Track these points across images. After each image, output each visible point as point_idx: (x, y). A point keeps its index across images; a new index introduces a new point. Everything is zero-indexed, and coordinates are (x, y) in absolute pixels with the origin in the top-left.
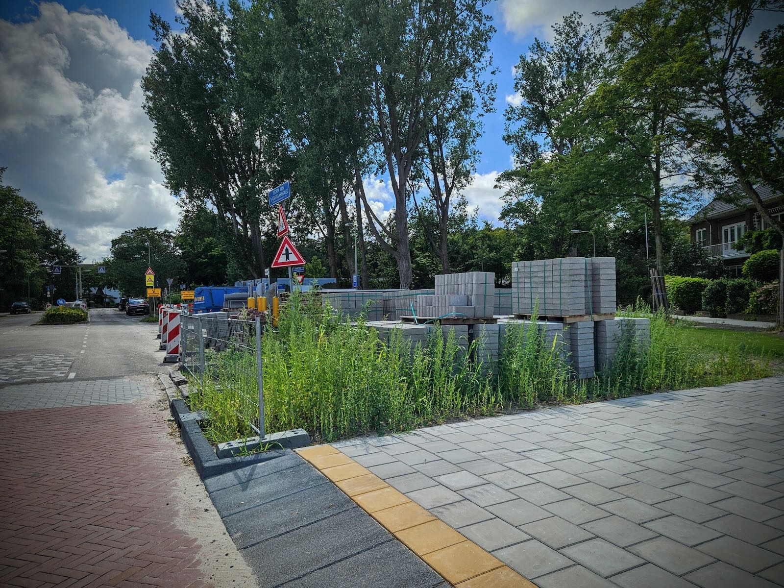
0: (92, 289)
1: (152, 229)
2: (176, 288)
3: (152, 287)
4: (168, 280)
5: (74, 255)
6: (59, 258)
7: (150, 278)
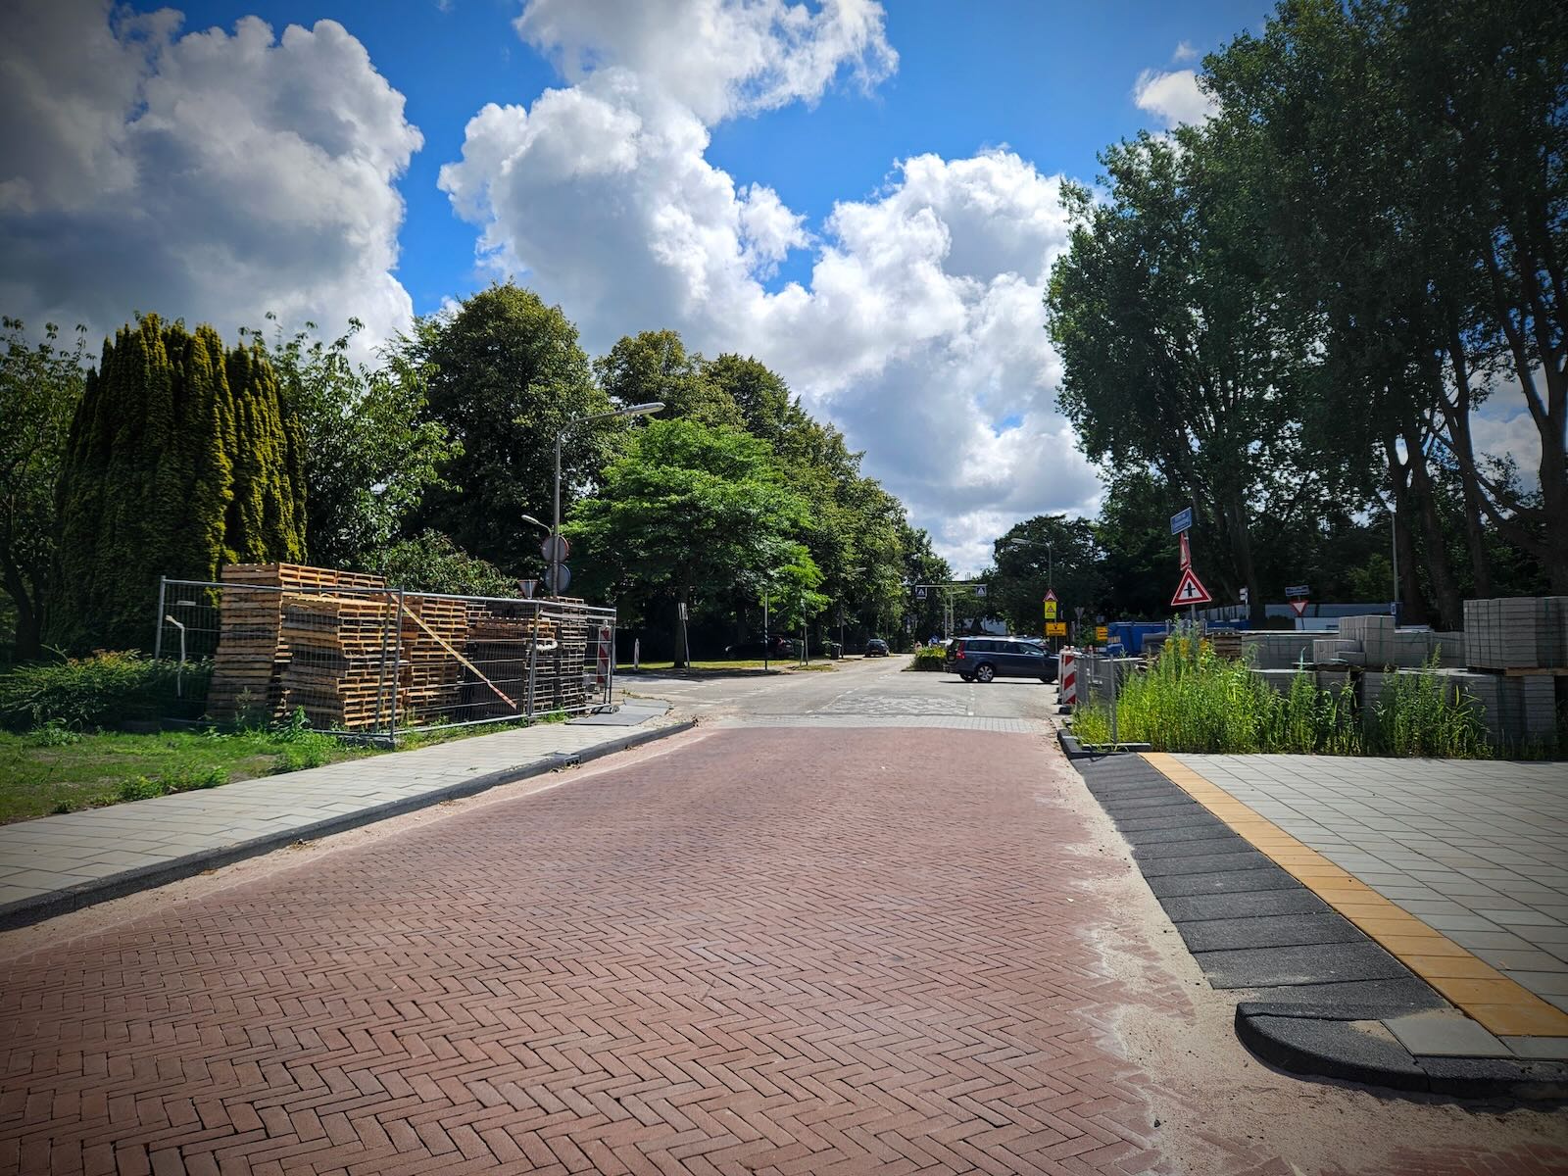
0: (966, 621)
1: (1057, 518)
2: (1090, 622)
3: (1053, 621)
4: (1077, 610)
5: (942, 568)
6: (923, 574)
7: (1050, 607)
